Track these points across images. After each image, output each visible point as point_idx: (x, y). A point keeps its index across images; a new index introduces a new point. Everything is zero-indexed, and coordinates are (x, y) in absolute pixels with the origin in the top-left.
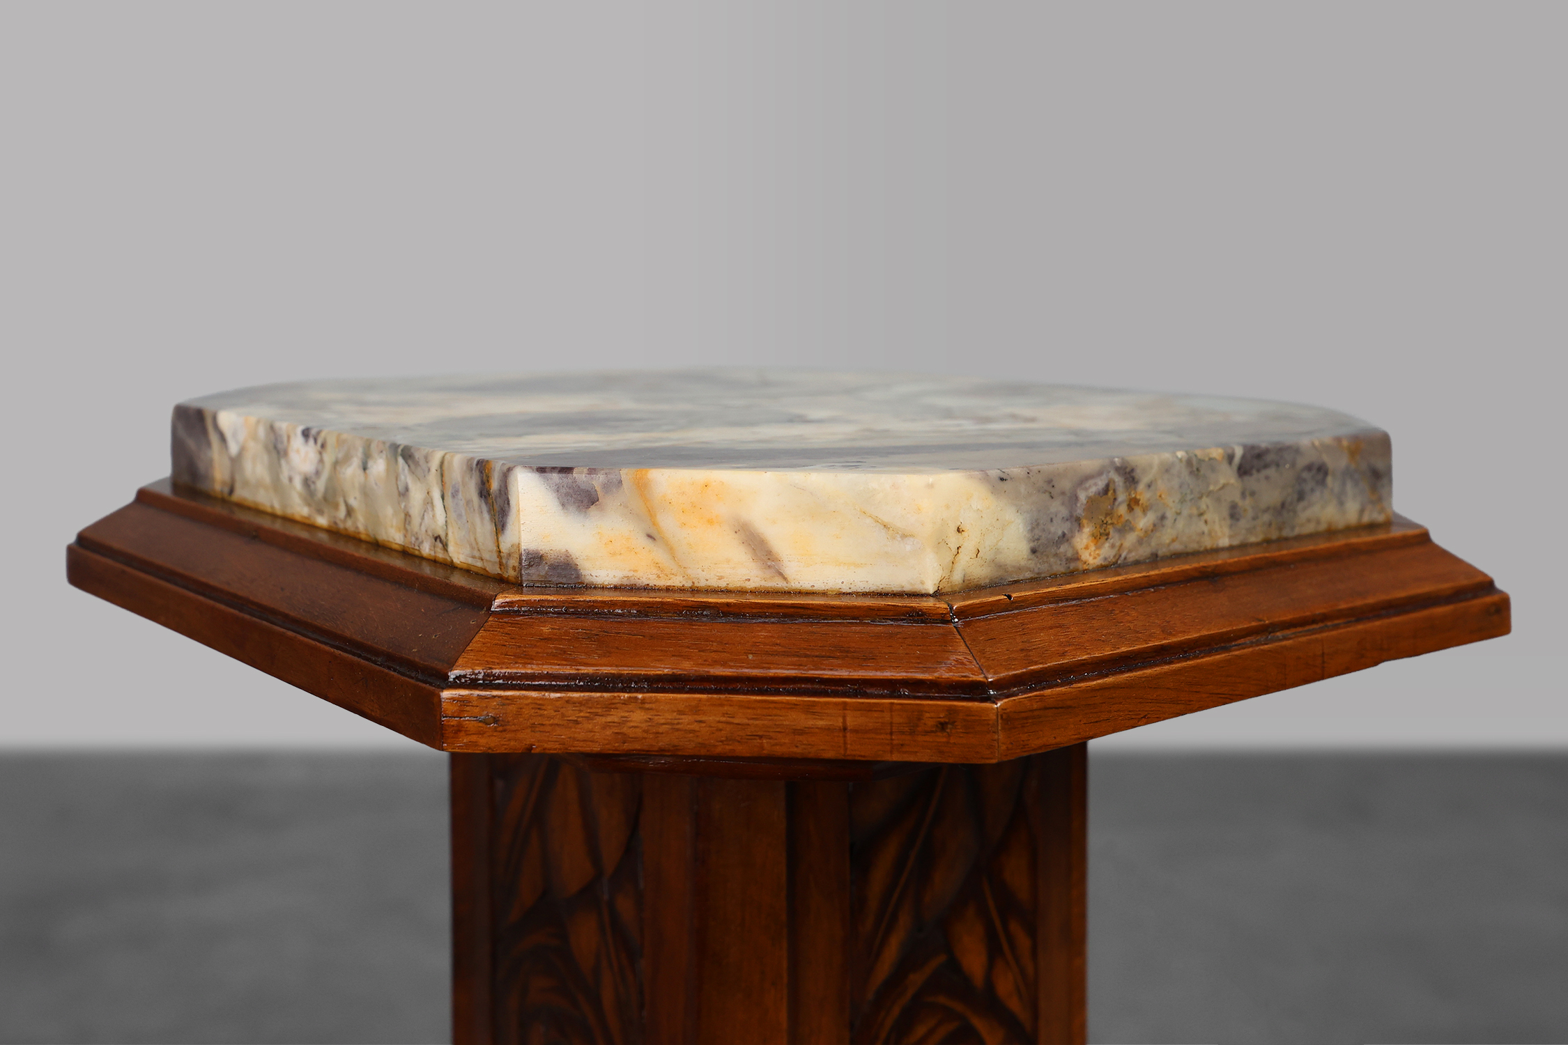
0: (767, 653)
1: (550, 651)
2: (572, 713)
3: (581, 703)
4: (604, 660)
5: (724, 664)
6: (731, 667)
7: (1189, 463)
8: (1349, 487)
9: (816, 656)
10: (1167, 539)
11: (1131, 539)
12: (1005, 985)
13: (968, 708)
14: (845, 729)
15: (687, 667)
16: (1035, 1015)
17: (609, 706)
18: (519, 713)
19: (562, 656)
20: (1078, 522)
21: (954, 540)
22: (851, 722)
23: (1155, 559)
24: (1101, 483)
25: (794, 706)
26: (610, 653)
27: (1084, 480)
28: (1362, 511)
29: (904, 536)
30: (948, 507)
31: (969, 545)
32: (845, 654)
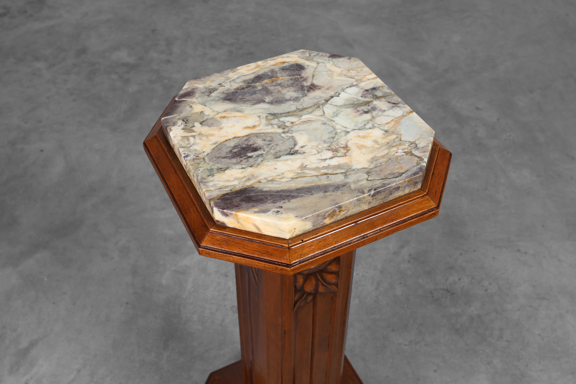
0: (255, 251)
1: (218, 243)
2: (220, 256)
3: (222, 255)
4: (226, 247)
5: (246, 252)
6: (247, 253)
7: (357, 200)
8: (407, 188)
9: (263, 253)
10: (349, 213)
11: (339, 216)
13: (286, 269)
14: (265, 267)
15: (240, 252)
17: (227, 256)
18: (212, 254)
19: (220, 245)
20: (325, 218)
22: (266, 266)
24: (332, 211)
25: (257, 262)
26: (228, 246)
27: (327, 212)
28: (410, 190)
29: (283, 231)
30: (292, 227)
31: (297, 230)
32: (267, 253)
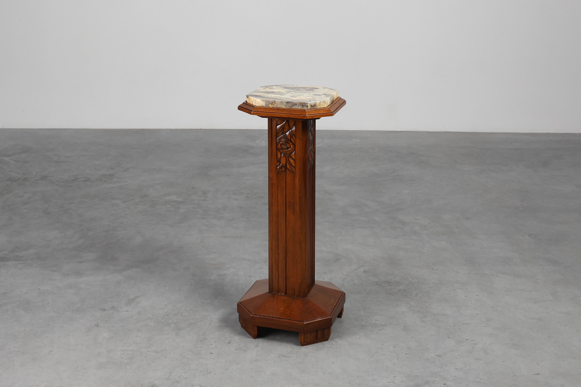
7: (281, 102)
8: (299, 106)
10: (278, 106)
11: (274, 106)
12: (292, 140)
16: (295, 143)
20: (270, 104)
21: (259, 103)
23: (277, 107)
24: (272, 102)
27: (270, 101)
28: (301, 108)
31: (260, 104)
